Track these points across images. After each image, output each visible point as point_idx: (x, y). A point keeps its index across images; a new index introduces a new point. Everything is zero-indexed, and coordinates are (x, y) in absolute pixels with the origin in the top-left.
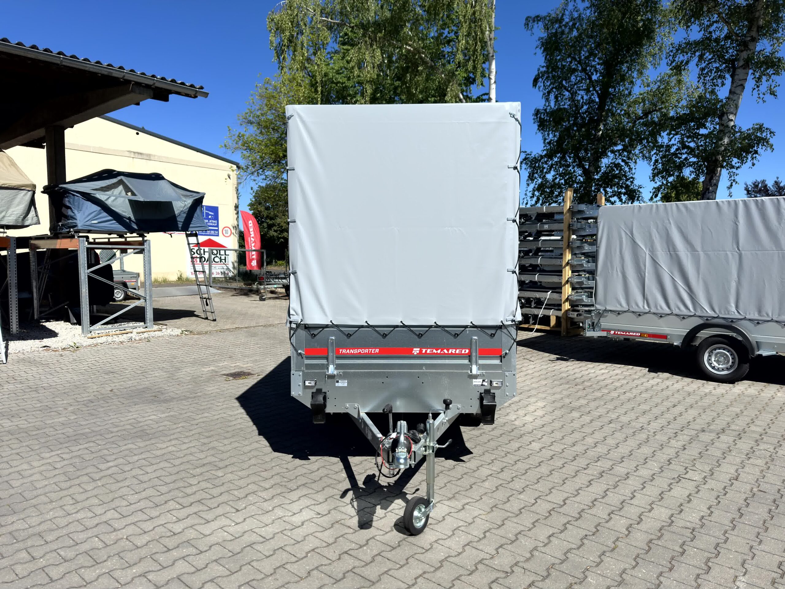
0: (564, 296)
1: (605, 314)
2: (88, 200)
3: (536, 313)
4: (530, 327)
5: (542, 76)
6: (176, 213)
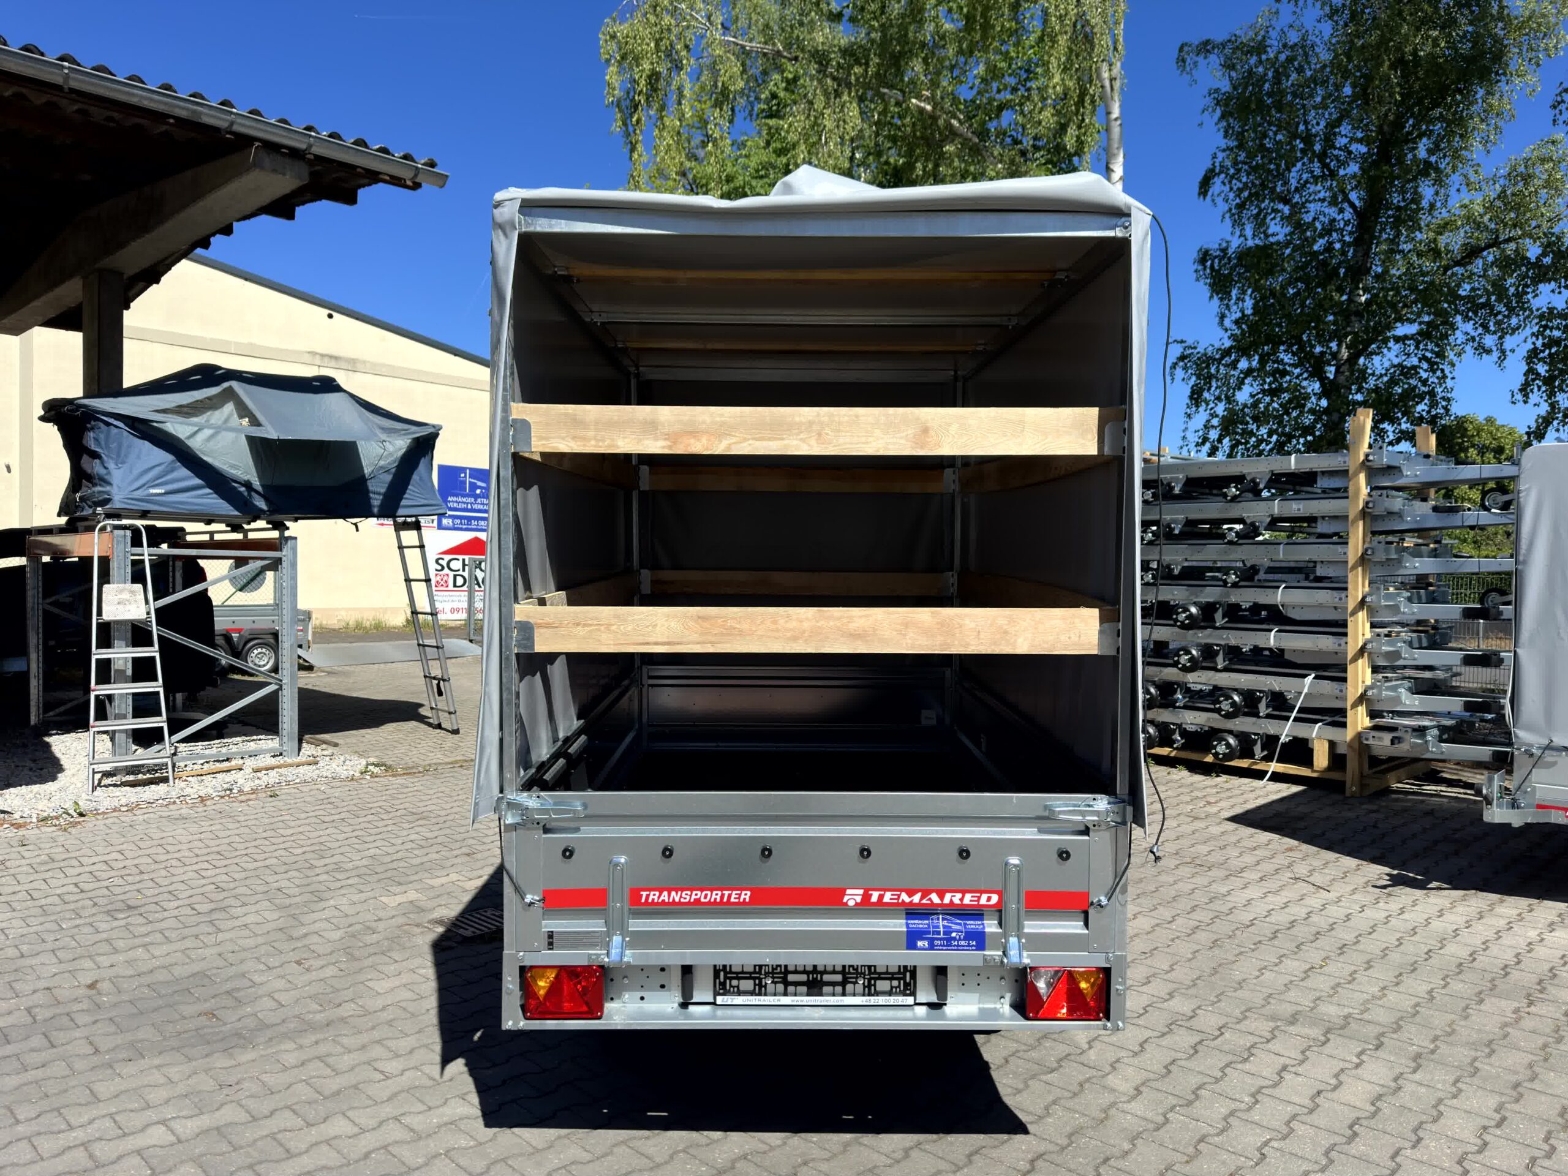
0: (1353, 690)
1: (1549, 757)
2: (144, 436)
3: (1272, 732)
4: (1254, 767)
5: (1221, 172)
6: (367, 471)
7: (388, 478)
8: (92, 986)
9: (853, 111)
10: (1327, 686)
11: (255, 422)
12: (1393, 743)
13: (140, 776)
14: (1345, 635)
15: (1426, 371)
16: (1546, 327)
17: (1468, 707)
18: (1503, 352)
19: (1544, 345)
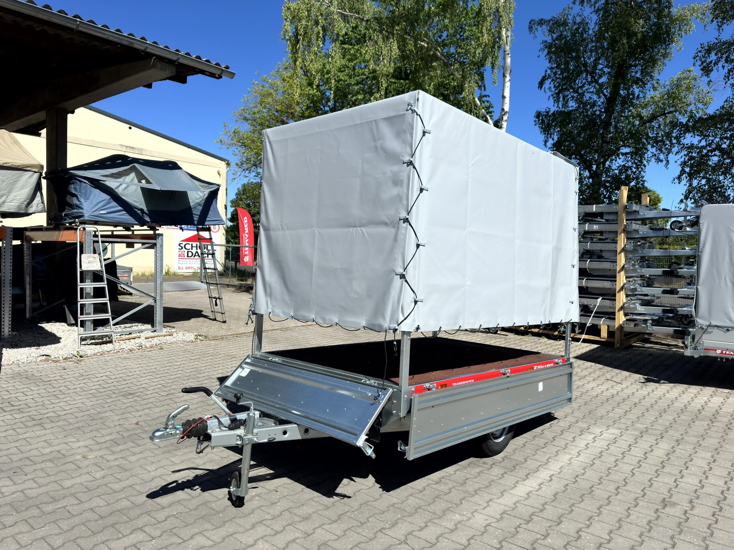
0: (618, 304)
1: (709, 330)
2: (96, 187)
3: (583, 322)
4: (575, 337)
5: (548, 78)
6: (192, 204)
7: (200, 208)
8: (137, 424)
9: (395, 46)
10: (607, 303)
11: (148, 182)
12: (635, 326)
13: (97, 341)
14: (616, 281)
15: (635, 168)
16: (690, 152)
17: (664, 311)
18: (668, 161)
19: (688, 159)
